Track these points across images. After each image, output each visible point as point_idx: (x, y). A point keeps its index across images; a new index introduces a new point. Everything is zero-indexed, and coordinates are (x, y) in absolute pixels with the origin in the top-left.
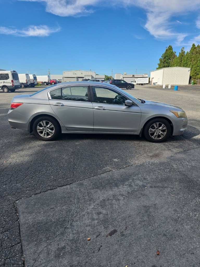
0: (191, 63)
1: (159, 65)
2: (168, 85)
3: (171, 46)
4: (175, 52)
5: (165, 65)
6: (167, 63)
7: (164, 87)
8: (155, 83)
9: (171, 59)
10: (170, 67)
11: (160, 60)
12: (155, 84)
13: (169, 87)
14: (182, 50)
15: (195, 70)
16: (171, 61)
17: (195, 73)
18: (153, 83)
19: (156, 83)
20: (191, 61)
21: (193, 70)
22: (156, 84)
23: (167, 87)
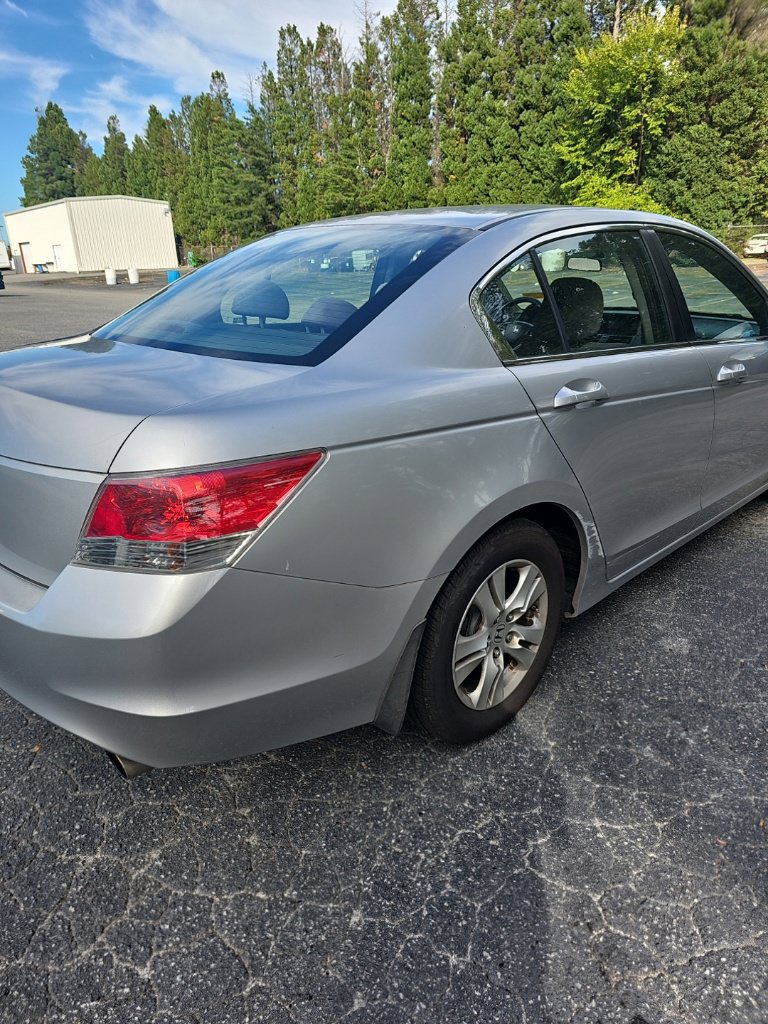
0: (165, 185)
1: (28, 186)
2: (103, 271)
3: (56, 106)
4: (81, 132)
5: (54, 185)
6: (61, 179)
7: (110, 279)
8: (45, 265)
9: (72, 160)
10: (80, 196)
11: (27, 163)
12: (45, 269)
13: (133, 279)
14: (112, 130)
15: (190, 212)
16: (76, 170)
17: (193, 223)
18: (36, 266)
19: (49, 263)
20: (163, 175)
21: (180, 210)
22: (50, 269)
23: (122, 277)
